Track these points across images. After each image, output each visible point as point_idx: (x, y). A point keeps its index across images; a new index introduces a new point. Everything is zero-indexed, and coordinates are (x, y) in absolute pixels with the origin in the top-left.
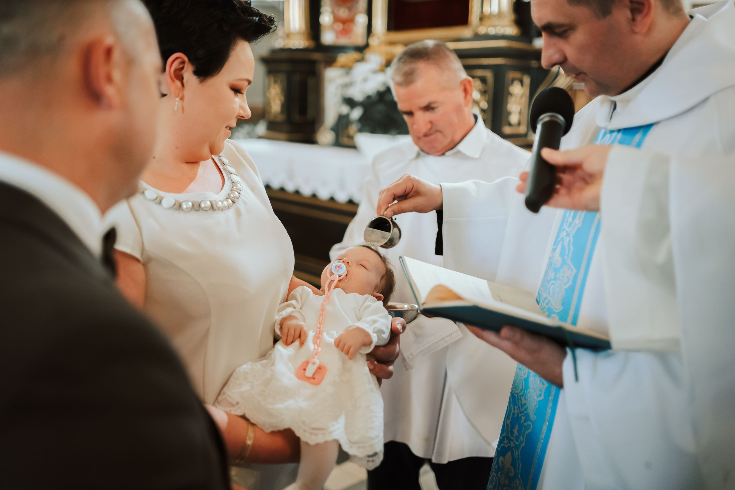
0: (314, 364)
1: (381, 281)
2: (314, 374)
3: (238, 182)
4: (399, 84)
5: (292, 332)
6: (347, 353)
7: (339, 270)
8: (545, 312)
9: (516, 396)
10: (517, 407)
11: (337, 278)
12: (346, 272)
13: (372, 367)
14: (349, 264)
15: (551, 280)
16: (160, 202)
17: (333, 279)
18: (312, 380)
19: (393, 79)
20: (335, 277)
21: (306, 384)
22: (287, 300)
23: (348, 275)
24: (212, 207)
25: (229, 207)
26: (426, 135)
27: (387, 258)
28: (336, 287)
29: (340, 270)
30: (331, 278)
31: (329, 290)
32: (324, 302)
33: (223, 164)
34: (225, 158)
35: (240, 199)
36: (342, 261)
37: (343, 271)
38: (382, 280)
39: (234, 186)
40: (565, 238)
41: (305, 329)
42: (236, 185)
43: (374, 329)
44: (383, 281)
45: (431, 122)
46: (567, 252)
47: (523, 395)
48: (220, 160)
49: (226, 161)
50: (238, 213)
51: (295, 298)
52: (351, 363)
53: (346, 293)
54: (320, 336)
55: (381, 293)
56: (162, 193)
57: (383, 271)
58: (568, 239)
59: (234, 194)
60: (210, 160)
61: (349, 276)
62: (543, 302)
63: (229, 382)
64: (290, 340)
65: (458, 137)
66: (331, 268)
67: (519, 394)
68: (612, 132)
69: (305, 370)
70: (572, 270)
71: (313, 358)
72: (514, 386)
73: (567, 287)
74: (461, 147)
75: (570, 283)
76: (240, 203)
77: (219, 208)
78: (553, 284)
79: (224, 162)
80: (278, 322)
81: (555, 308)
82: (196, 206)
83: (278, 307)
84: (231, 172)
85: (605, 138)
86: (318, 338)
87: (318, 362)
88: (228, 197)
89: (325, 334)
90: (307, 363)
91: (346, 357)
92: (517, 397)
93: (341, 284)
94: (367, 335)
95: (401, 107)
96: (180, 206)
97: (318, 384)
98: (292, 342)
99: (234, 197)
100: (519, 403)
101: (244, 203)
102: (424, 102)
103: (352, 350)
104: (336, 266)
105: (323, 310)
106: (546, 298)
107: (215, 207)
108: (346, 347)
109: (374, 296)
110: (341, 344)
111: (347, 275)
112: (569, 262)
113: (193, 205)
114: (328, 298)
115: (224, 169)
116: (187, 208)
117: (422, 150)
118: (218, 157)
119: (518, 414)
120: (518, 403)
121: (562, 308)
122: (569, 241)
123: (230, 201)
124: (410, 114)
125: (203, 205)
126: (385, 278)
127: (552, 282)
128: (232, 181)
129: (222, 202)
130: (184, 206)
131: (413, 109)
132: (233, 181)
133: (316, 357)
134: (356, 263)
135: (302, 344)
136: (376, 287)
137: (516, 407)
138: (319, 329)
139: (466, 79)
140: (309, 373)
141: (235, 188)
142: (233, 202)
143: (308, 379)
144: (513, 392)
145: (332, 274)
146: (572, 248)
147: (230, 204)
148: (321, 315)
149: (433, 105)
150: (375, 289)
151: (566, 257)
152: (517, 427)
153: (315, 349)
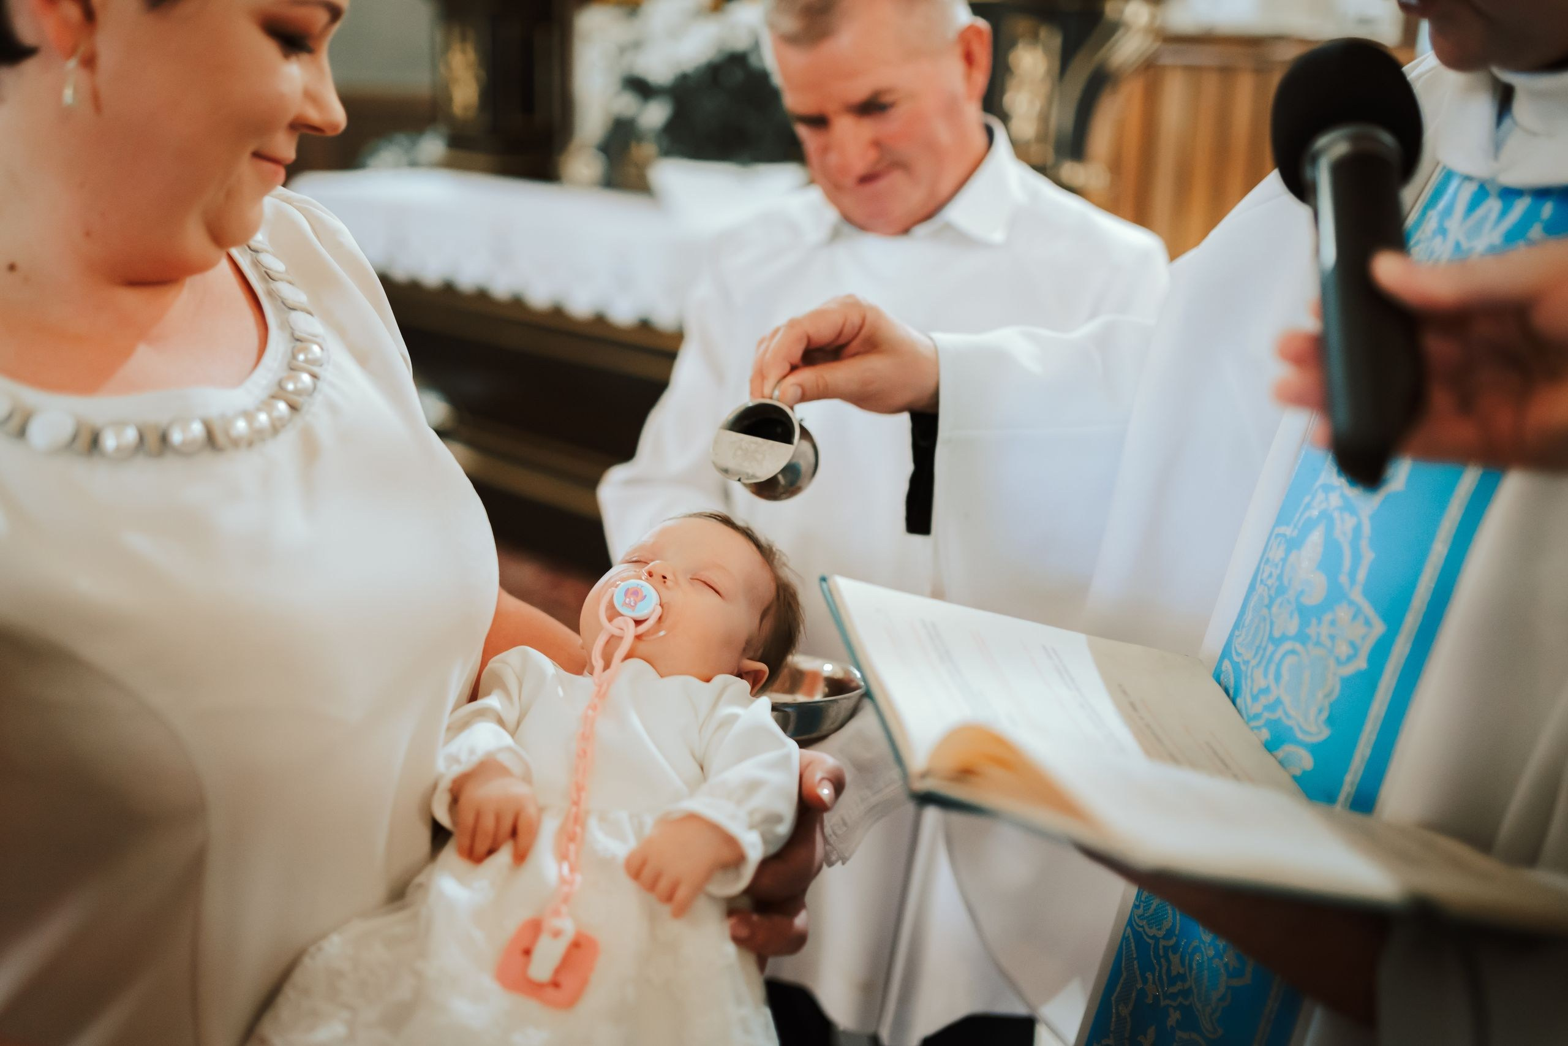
0: (557, 934)
1: (762, 625)
2: (558, 971)
3: (314, 339)
4: (791, 40)
5: (489, 823)
6: (669, 898)
7: (636, 604)
8: (1259, 728)
9: (1150, 944)
10: (1154, 975)
11: (631, 631)
12: (659, 610)
13: (744, 932)
14: (669, 583)
15: (1284, 638)
16: (21, 432)
17: (617, 632)
18: (551, 992)
19: (772, 26)
20: (622, 625)
21: (531, 1006)
22: (474, 696)
23: (663, 618)
24: (211, 440)
25: (276, 428)
26: (867, 179)
27: (776, 550)
28: (629, 656)
29: (640, 605)
30: (612, 628)
31: (607, 666)
32: (590, 712)
33: (268, 276)
34: (274, 255)
35: (318, 398)
36: (644, 571)
37: (649, 607)
38: (764, 621)
39: (301, 350)
40: (1336, 515)
41: (531, 810)
42: (305, 350)
43: (751, 813)
44: (768, 623)
45: (877, 144)
46: (1347, 563)
47: (1175, 948)
48: (256, 264)
49: (276, 265)
50: (310, 449)
51: (500, 683)
52: (675, 928)
53: (662, 676)
54: (578, 829)
55: (759, 661)
56: (30, 396)
57: (767, 590)
58: (1350, 522)
59: (296, 380)
60: (224, 265)
61: (667, 623)
62: (1255, 698)
63: (281, 1000)
64: (481, 847)
65: (946, 187)
66: (613, 595)
67: (1162, 943)
68: (1509, 194)
69: (527, 952)
70: (1368, 623)
71: (557, 913)
72: (1141, 911)
73: (1349, 670)
74: (957, 213)
75: (1361, 664)
76: (316, 414)
77: (235, 443)
78: (1293, 652)
79: (268, 271)
80: (445, 784)
81: (1301, 728)
82: (152, 440)
83: (445, 721)
84: (290, 303)
85: (1480, 212)
86: (572, 838)
87: (568, 927)
88: (279, 392)
89: (593, 823)
90: (535, 928)
91: (666, 910)
92: (1152, 946)
93: (642, 647)
94: (730, 841)
95: (793, 101)
96: (95, 442)
97: (570, 1003)
98: (491, 852)
99: (298, 392)
100: (1161, 966)
101: (333, 408)
102: (860, 90)
103: (681, 893)
104: (628, 589)
105: (586, 737)
106: (1266, 691)
107: (221, 438)
108: (664, 885)
109: (740, 675)
110: (647, 873)
111: (660, 618)
112: (1357, 595)
113: (141, 438)
114: (602, 694)
115: (270, 293)
116: (118, 449)
117: (848, 218)
118: (251, 255)
119: (1156, 998)
120: (1157, 967)
121: (1325, 733)
122: (1357, 529)
123: (282, 406)
124: (819, 122)
125: (177, 437)
126: (772, 612)
127: (1287, 646)
128: (292, 335)
129: (248, 416)
130: (109, 442)
131: (830, 108)
132: (298, 334)
133: (564, 909)
134: (689, 576)
135: (520, 857)
136: (748, 643)
137: (1149, 975)
138: (574, 809)
139: (971, 28)
140: (542, 967)
141: (301, 357)
142: (293, 407)
143: (534, 989)
144: (1141, 929)
145: (613, 614)
146: (1369, 556)
147: (280, 419)
148: (583, 754)
149: (887, 99)
150: (744, 650)
151: (1344, 579)
152: (1151, 1032)
153: (563, 881)
